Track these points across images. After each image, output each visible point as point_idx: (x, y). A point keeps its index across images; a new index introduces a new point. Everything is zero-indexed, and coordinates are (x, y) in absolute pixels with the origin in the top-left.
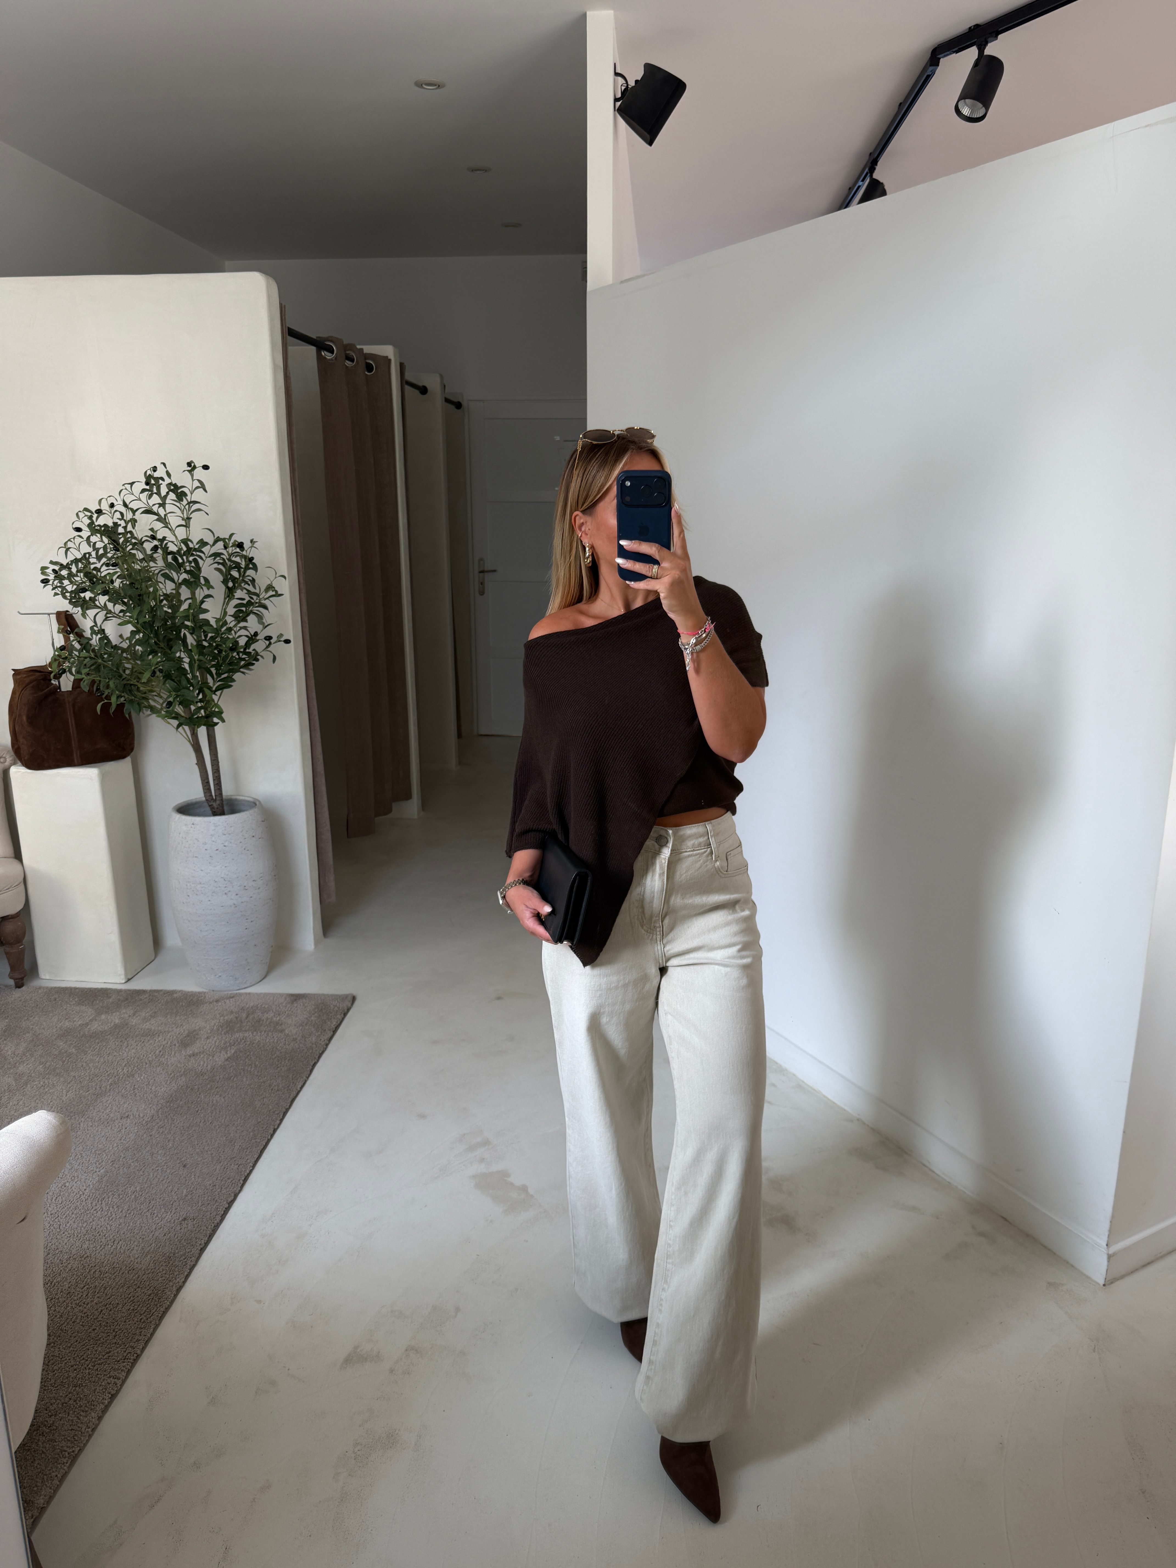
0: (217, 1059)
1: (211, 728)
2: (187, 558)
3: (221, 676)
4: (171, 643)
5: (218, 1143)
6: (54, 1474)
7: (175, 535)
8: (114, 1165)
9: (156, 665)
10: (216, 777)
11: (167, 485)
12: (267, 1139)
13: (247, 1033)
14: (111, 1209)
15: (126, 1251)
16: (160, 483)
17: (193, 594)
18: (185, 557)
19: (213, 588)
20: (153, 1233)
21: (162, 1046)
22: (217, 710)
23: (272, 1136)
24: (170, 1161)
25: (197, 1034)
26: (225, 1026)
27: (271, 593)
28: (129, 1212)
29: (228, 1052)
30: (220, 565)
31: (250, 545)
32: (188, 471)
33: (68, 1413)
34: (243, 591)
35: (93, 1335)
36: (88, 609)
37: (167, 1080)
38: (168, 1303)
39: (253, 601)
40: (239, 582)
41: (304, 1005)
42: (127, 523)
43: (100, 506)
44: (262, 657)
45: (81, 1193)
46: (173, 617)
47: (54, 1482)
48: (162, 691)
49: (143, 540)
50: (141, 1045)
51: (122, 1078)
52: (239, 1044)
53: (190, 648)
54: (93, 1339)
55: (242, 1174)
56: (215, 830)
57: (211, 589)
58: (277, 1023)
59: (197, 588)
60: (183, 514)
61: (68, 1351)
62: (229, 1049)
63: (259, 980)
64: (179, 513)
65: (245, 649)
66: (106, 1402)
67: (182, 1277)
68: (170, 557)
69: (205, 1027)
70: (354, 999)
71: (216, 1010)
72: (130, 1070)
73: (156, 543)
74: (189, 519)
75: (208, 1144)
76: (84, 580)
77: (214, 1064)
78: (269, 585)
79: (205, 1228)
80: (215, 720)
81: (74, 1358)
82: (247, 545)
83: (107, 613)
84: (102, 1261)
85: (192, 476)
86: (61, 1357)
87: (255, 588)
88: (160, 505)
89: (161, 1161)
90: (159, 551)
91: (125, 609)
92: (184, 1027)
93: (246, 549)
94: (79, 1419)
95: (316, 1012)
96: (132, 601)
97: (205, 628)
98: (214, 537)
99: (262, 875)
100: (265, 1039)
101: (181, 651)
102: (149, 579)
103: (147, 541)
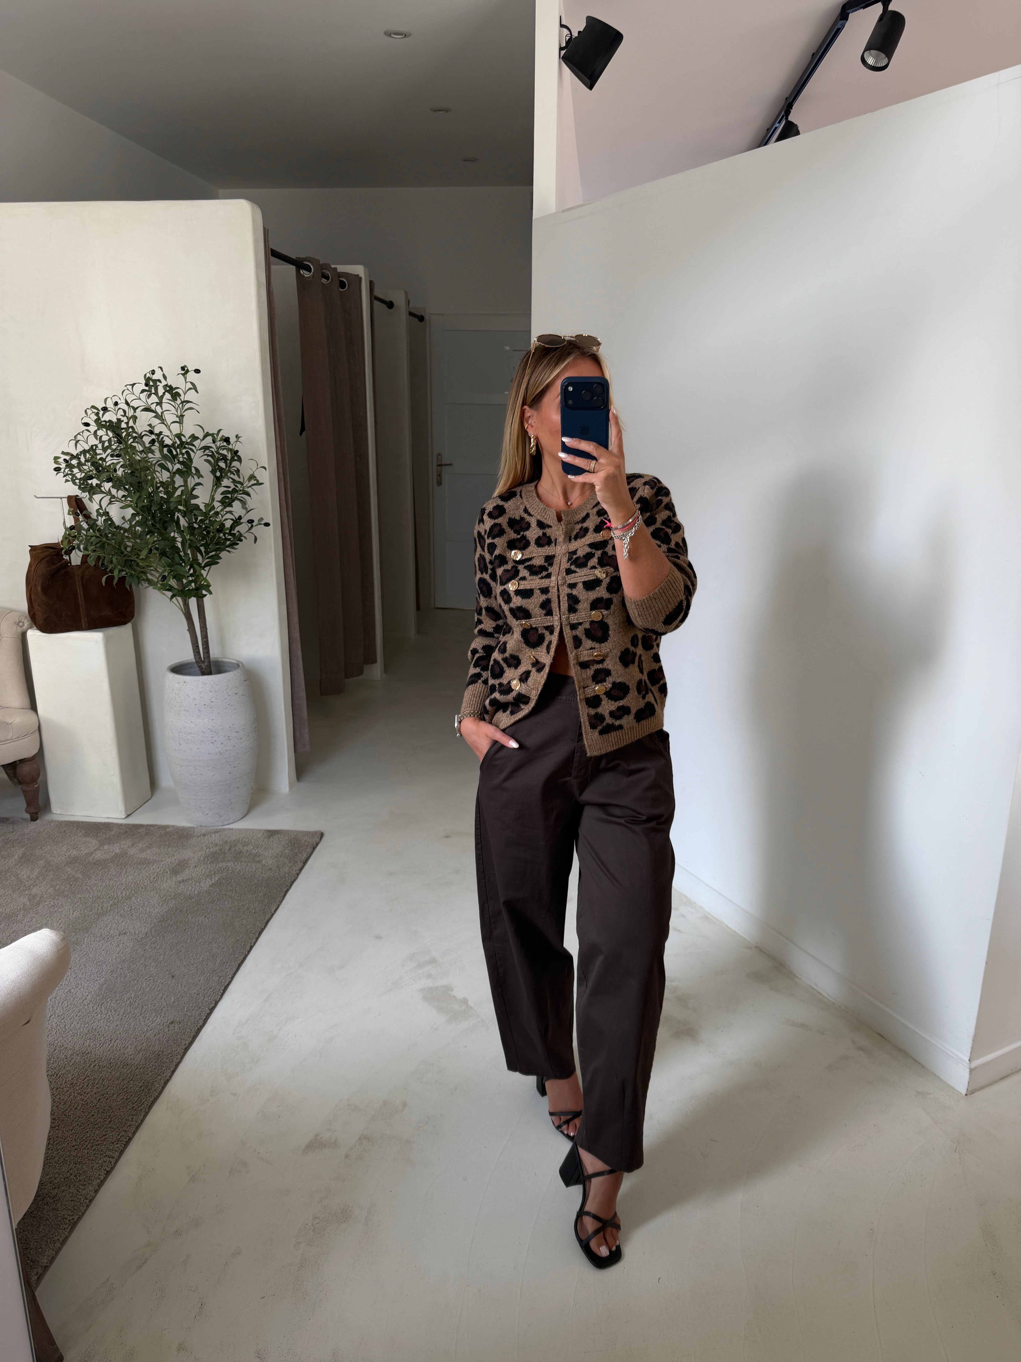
0: (203, 885)
1: (200, 599)
2: (180, 451)
3: (208, 554)
4: (166, 525)
5: (203, 958)
6: (56, 1238)
7: (170, 430)
8: (113, 975)
9: (153, 543)
10: (205, 641)
11: (163, 386)
12: (244, 955)
13: (229, 863)
14: (109, 1012)
15: (122, 1049)
16: (158, 385)
17: (186, 482)
18: (178, 450)
19: (202, 477)
20: (145, 1034)
21: (156, 874)
22: (205, 583)
23: (249, 952)
24: (161, 972)
25: (187, 863)
26: (211, 857)
27: (253, 482)
28: (124, 1015)
29: (213, 879)
30: (209, 457)
31: (235, 439)
32: (182, 374)
33: (69, 1187)
34: (229, 480)
35: (92, 1120)
36: (94, 494)
37: (160, 903)
38: (157, 1094)
39: (237, 489)
40: (225, 472)
41: (279, 840)
42: (129, 419)
43: (106, 404)
44: (245, 537)
45: (84, 998)
46: (167, 501)
47: (56, 1245)
48: (158, 566)
49: (143, 434)
50: (138, 872)
51: (121, 900)
52: (222, 872)
53: (182, 529)
54: (91, 1123)
55: (223, 984)
56: (203, 687)
58: (256, 855)
59: (189, 477)
60: (177, 412)
61: (70, 1133)
62: (213, 877)
63: (241, 817)
64: (174, 411)
65: (230, 531)
66: (102, 1177)
67: (169, 1072)
68: (165, 450)
69: (193, 858)
70: (322, 835)
71: (203, 843)
72: (128, 894)
73: (153, 437)
74: (182, 416)
75: (194, 958)
76: (91, 469)
77: (200, 889)
78: (251, 475)
79: (190, 1030)
80: (204, 592)
81: (75, 1139)
82: (232, 440)
83: (111, 498)
84: (101, 1056)
85: (185, 379)
86: (64, 1138)
87: (240, 478)
88: (158, 404)
89: (153, 972)
90: (156, 444)
91: (126, 494)
92: (175, 857)
93: (232, 443)
94: (79, 1192)
95: (289, 846)
96: (132, 487)
97: (196, 512)
98: (204, 432)
99: (244, 727)
100: (245, 868)
101: (175, 531)
102: (148, 469)
103: (146, 435)
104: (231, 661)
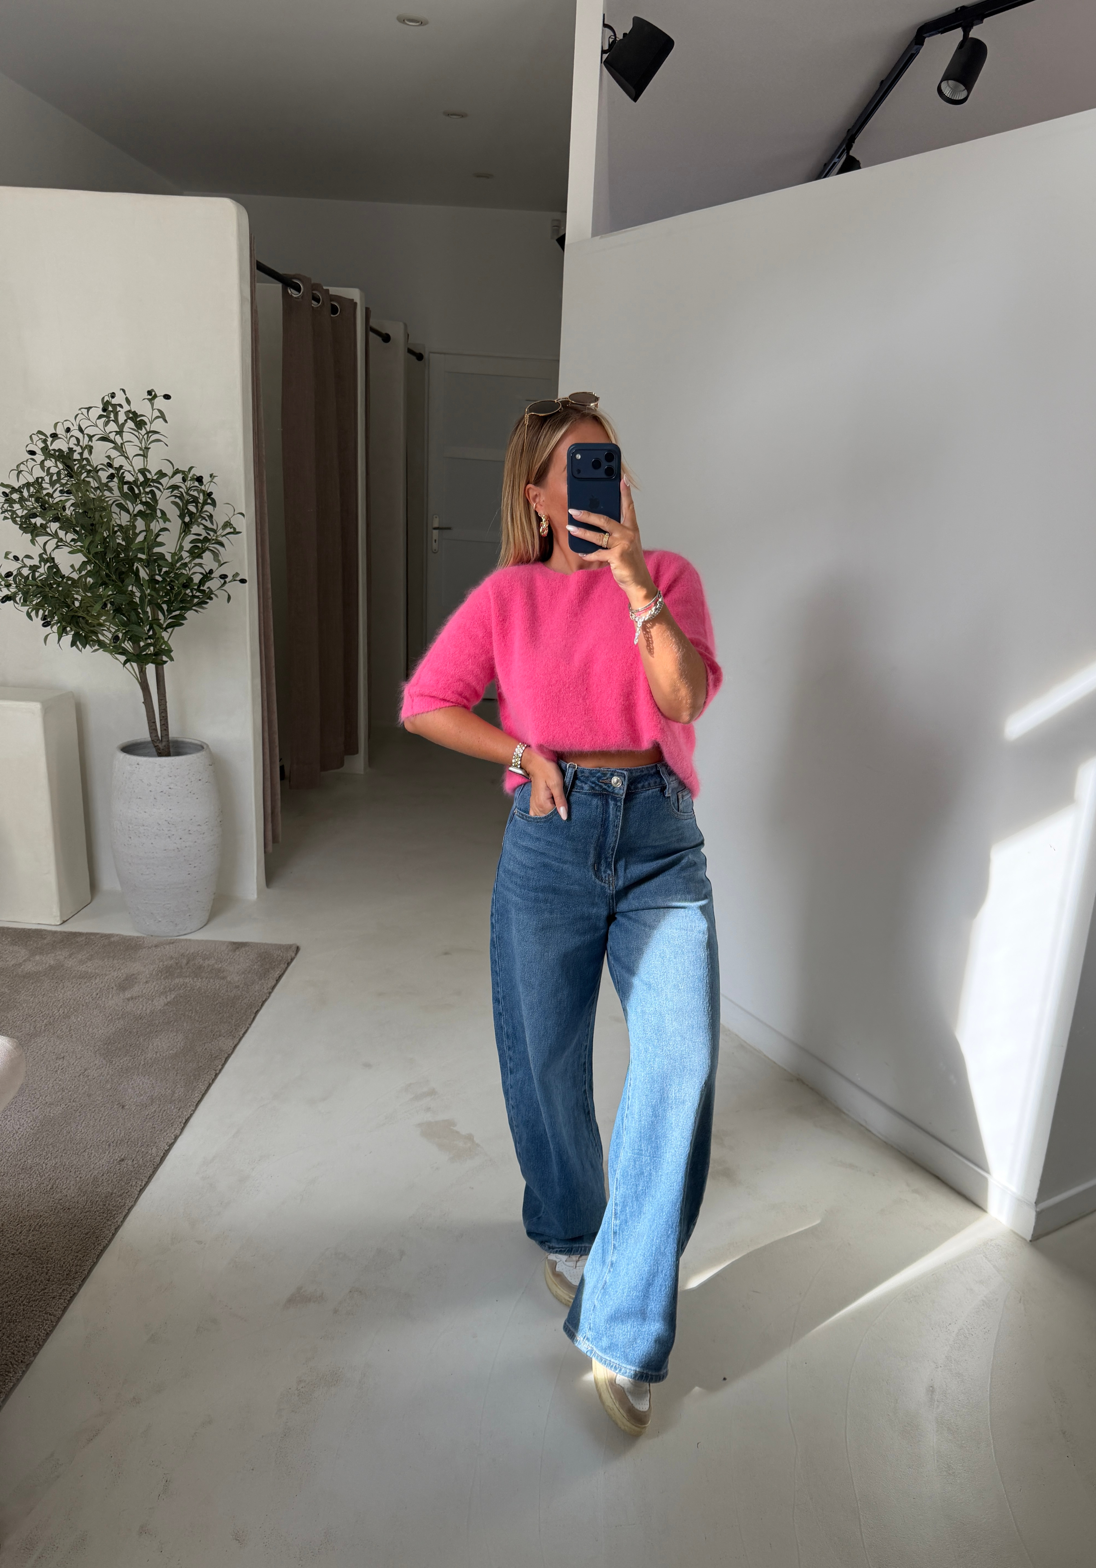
0: (156, 1004)
1: (160, 667)
2: (144, 489)
3: (171, 614)
4: (123, 576)
7: (132, 466)
9: (107, 597)
10: (164, 717)
11: (125, 412)
12: (207, 1084)
13: (188, 978)
15: (63, 1190)
16: (118, 410)
17: (148, 526)
19: (170, 521)
20: (91, 1173)
21: (99, 989)
22: (166, 648)
23: (213, 1080)
24: (108, 1102)
25: (136, 978)
26: (165, 972)
27: (228, 530)
28: (65, 1152)
29: (168, 997)
30: (177, 499)
31: (210, 479)
32: (148, 399)
33: (2, 1349)
34: (199, 526)
36: (37, 535)
37: (105, 1023)
38: (106, 1242)
39: (210, 537)
40: (195, 517)
41: (246, 954)
42: (82, 449)
43: (55, 429)
44: (216, 596)
46: (126, 549)
48: (111, 625)
49: (98, 468)
50: (77, 987)
51: (58, 1018)
52: (179, 989)
53: (142, 582)
55: (183, 1116)
56: (160, 771)
57: (167, 522)
58: (219, 970)
59: (152, 521)
60: (141, 443)
62: (168, 994)
63: (200, 927)
64: (137, 442)
65: (199, 587)
66: (42, 1337)
67: (122, 1216)
68: (126, 487)
69: (144, 972)
70: (297, 949)
71: (155, 955)
72: (66, 1011)
73: (111, 471)
74: (147, 449)
76: (35, 506)
77: (153, 1008)
78: (227, 521)
79: (144, 1168)
80: (165, 658)
81: (7, 1296)
82: (206, 479)
83: (58, 542)
84: (38, 1199)
85: (152, 405)
87: (213, 525)
88: (117, 433)
89: (98, 1102)
90: (116, 479)
91: (76, 538)
92: (122, 971)
93: (205, 483)
94: (13, 1354)
95: (259, 961)
96: (84, 530)
97: (161, 562)
98: (173, 468)
99: (207, 820)
100: (206, 985)
101: (133, 585)
102: (104, 509)
103: (101, 469)
104: (193, 741)
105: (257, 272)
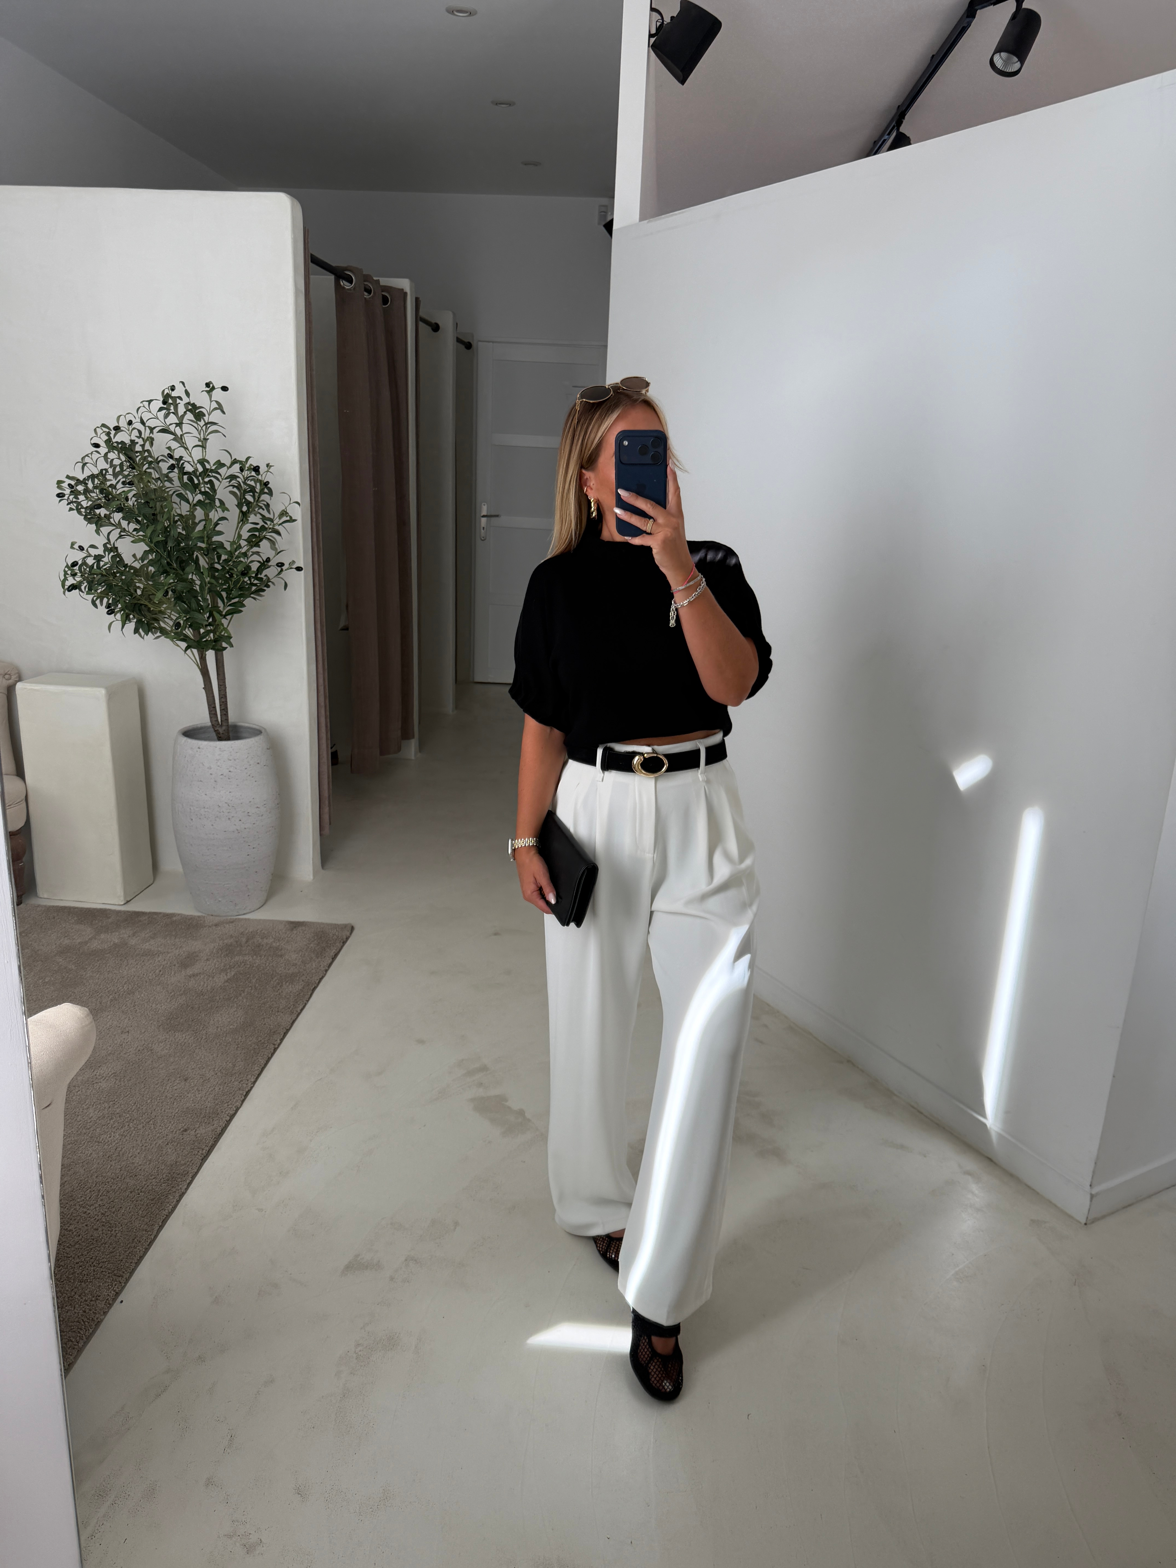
0: (217, 981)
1: (219, 653)
2: (203, 479)
3: (230, 601)
4: (184, 564)
7: (191, 457)
9: (169, 585)
10: (223, 702)
11: (184, 404)
13: (247, 956)
15: (129, 1158)
16: (177, 403)
17: (207, 515)
18: (200, 478)
19: (228, 510)
20: (155, 1142)
21: (162, 967)
22: (226, 635)
23: (273, 1054)
24: (172, 1075)
25: (197, 956)
26: (225, 950)
27: (285, 518)
29: (228, 974)
30: (235, 488)
31: (266, 469)
32: (206, 391)
34: (256, 515)
36: (102, 526)
37: (167, 998)
38: (171, 1207)
39: (266, 526)
40: (253, 506)
41: (303, 933)
42: (144, 441)
43: (118, 422)
44: (273, 583)
46: (186, 538)
48: (173, 613)
49: (159, 459)
50: (141, 964)
51: (123, 994)
52: (239, 966)
53: (202, 571)
55: (243, 1088)
56: (219, 755)
57: (226, 511)
58: (277, 949)
59: (212, 510)
60: (200, 435)
62: (229, 971)
63: (258, 907)
64: (196, 433)
65: (257, 575)
66: (111, 1297)
68: (185, 477)
69: (205, 950)
70: (352, 928)
71: (216, 934)
72: (130, 988)
73: (172, 462)
74: (206, 440)
75: (209, 1061)
76: (100, 497)
77: (214, 985)
78: (284, 510)
79: (206, 1140)
80: (224, 645)
81: (78, 1256)
82: (263, 469)
83: (121, 532)
85: (210, 397)
87: (270, 513)
88: (177, 425)
89: (162, 1075)
90: (176, 470)
91: (138, 528)
92: (184, 949)
93: (261, 473)
95: (315, 940)
96: (146, 520)
97: (220, 551)
98: (231, 458)
99: (265, 802)
100: (265, 963)
101: (193, 573)
102: (165, 499)
103: (162, 460)
104: (251, 726)
105: (312, 265)
